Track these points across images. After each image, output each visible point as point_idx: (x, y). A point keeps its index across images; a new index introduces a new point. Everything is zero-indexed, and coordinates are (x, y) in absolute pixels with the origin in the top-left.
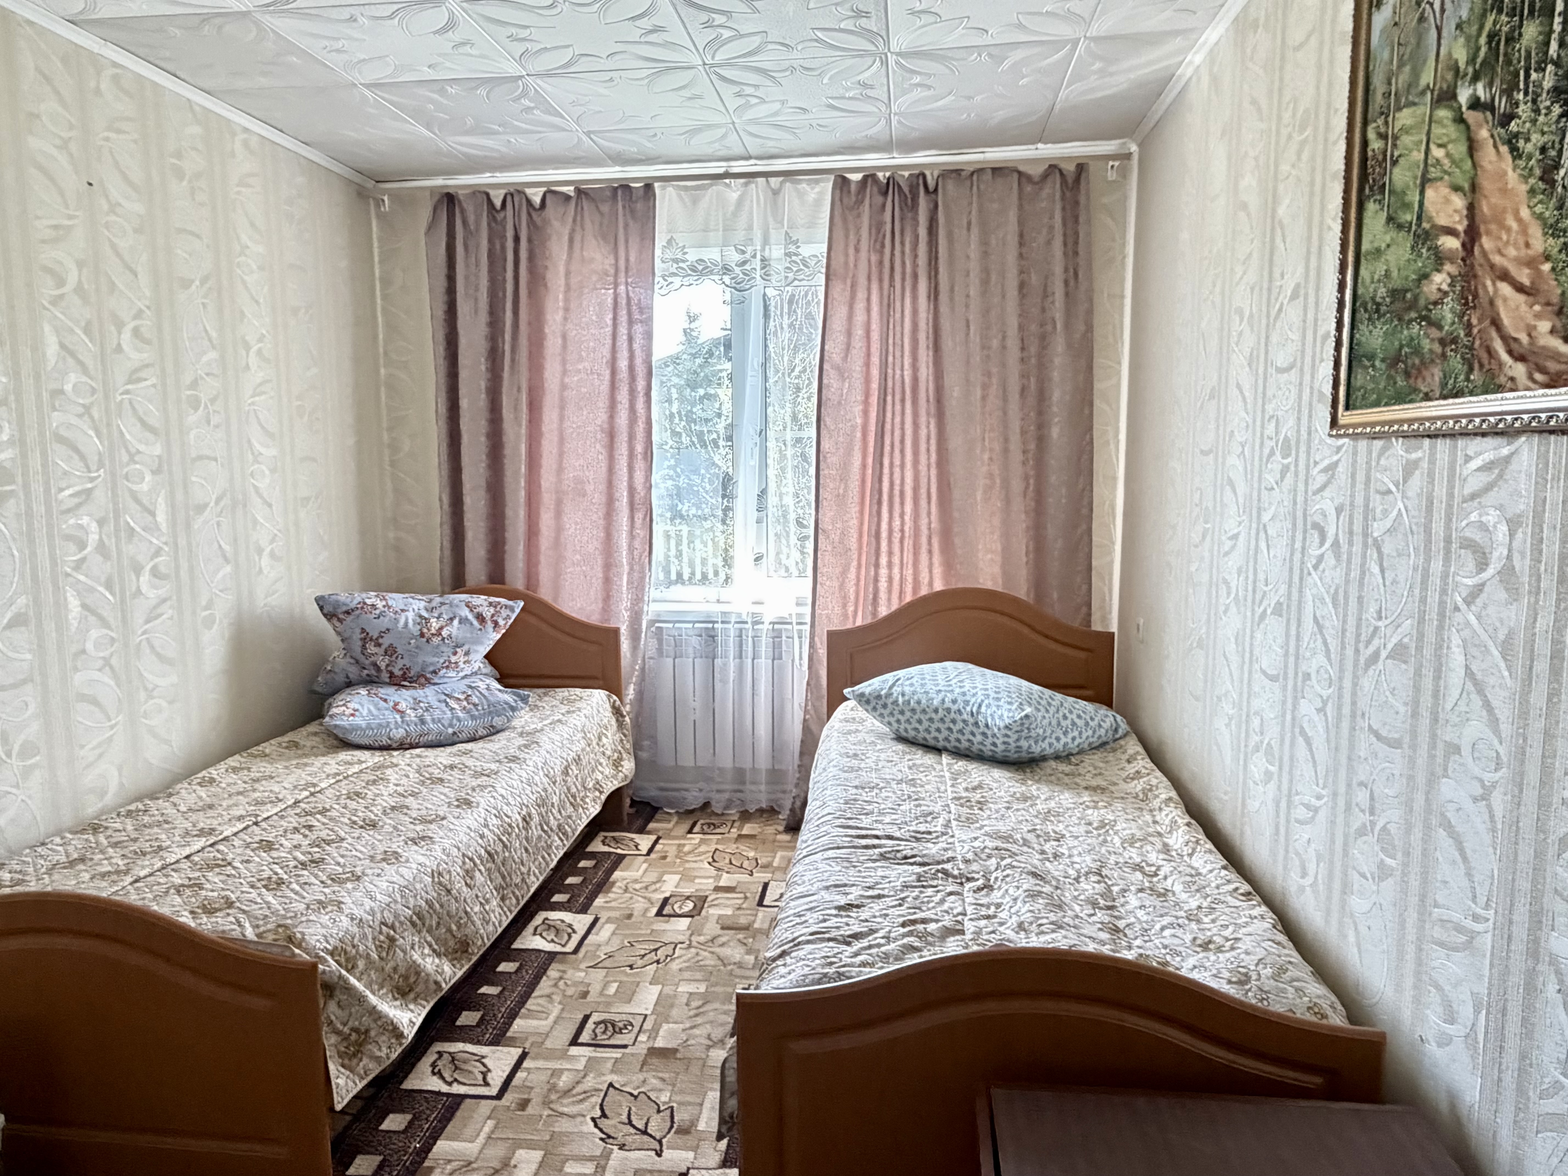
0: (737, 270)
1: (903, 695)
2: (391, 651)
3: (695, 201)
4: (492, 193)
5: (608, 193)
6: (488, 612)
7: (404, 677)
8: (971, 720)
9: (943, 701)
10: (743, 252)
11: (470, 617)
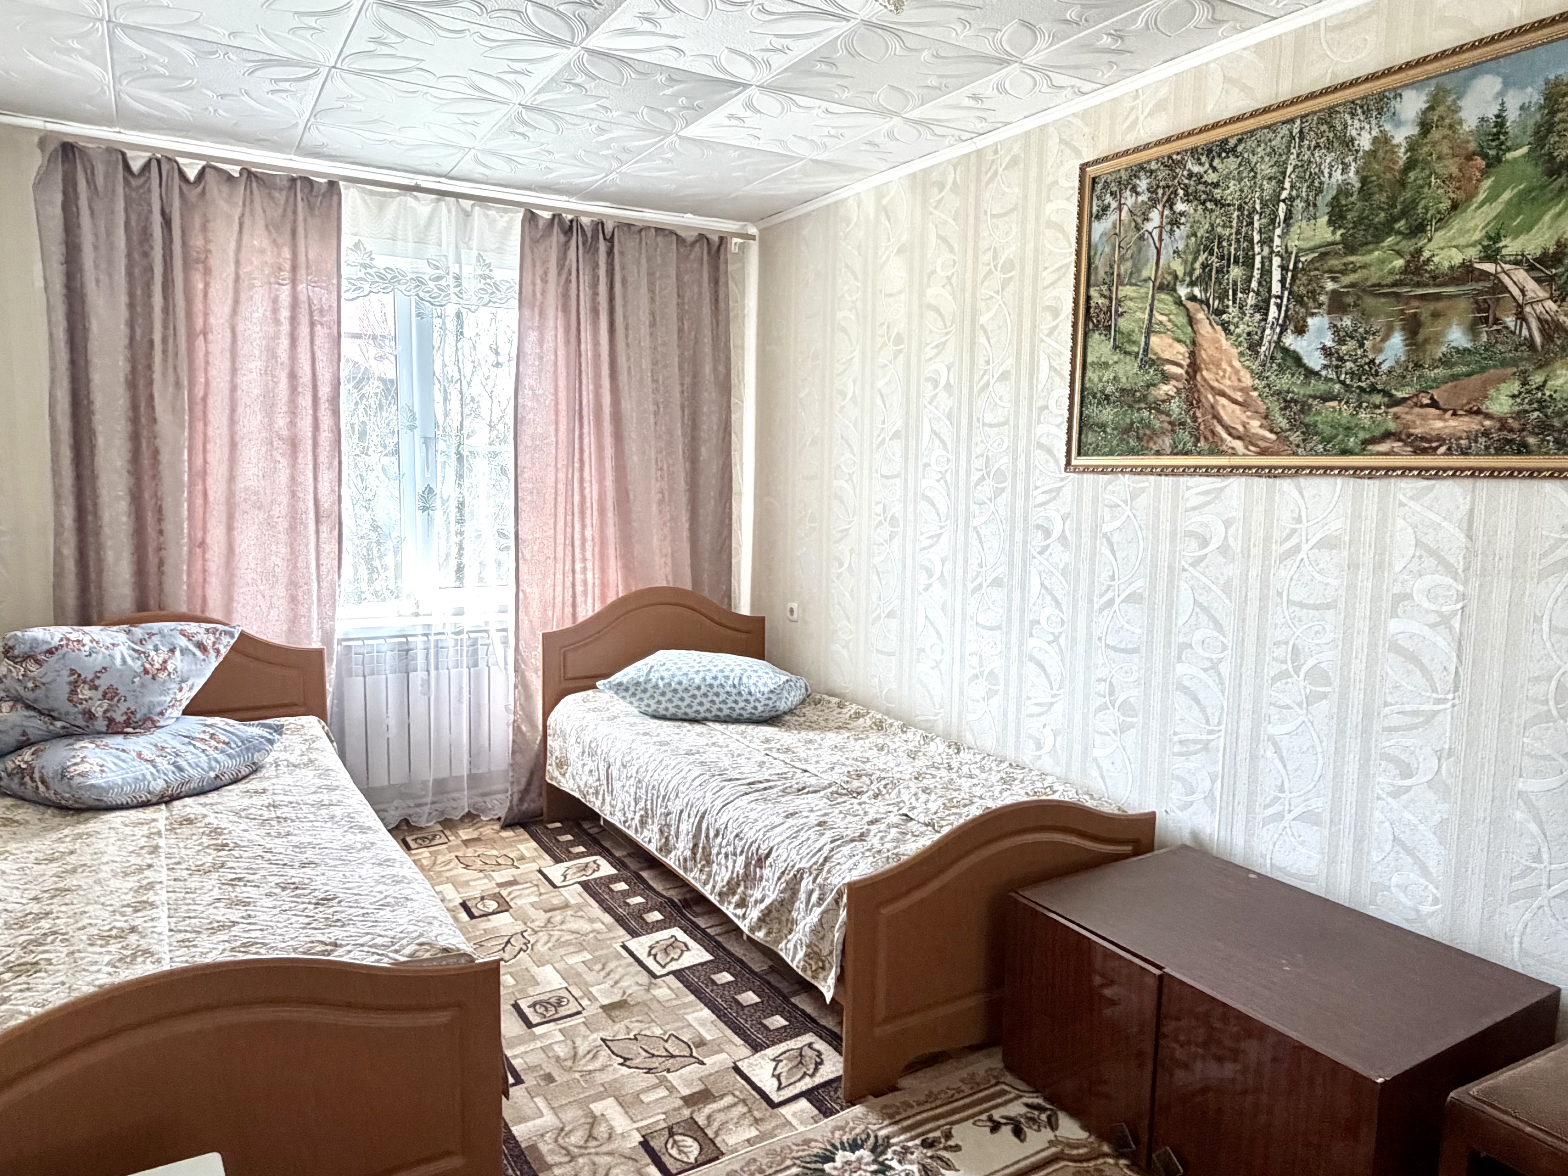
0: (432, 284)
1: (662, 678)
2: (111, 694)
3: (381, 208)
4: (129, 154)
5: (285, 183)
6: (209, 640)
7: (127, 723)
8: (734, 691)
9: (704, 679)
10: (437, 268)
11: (191, 647)
